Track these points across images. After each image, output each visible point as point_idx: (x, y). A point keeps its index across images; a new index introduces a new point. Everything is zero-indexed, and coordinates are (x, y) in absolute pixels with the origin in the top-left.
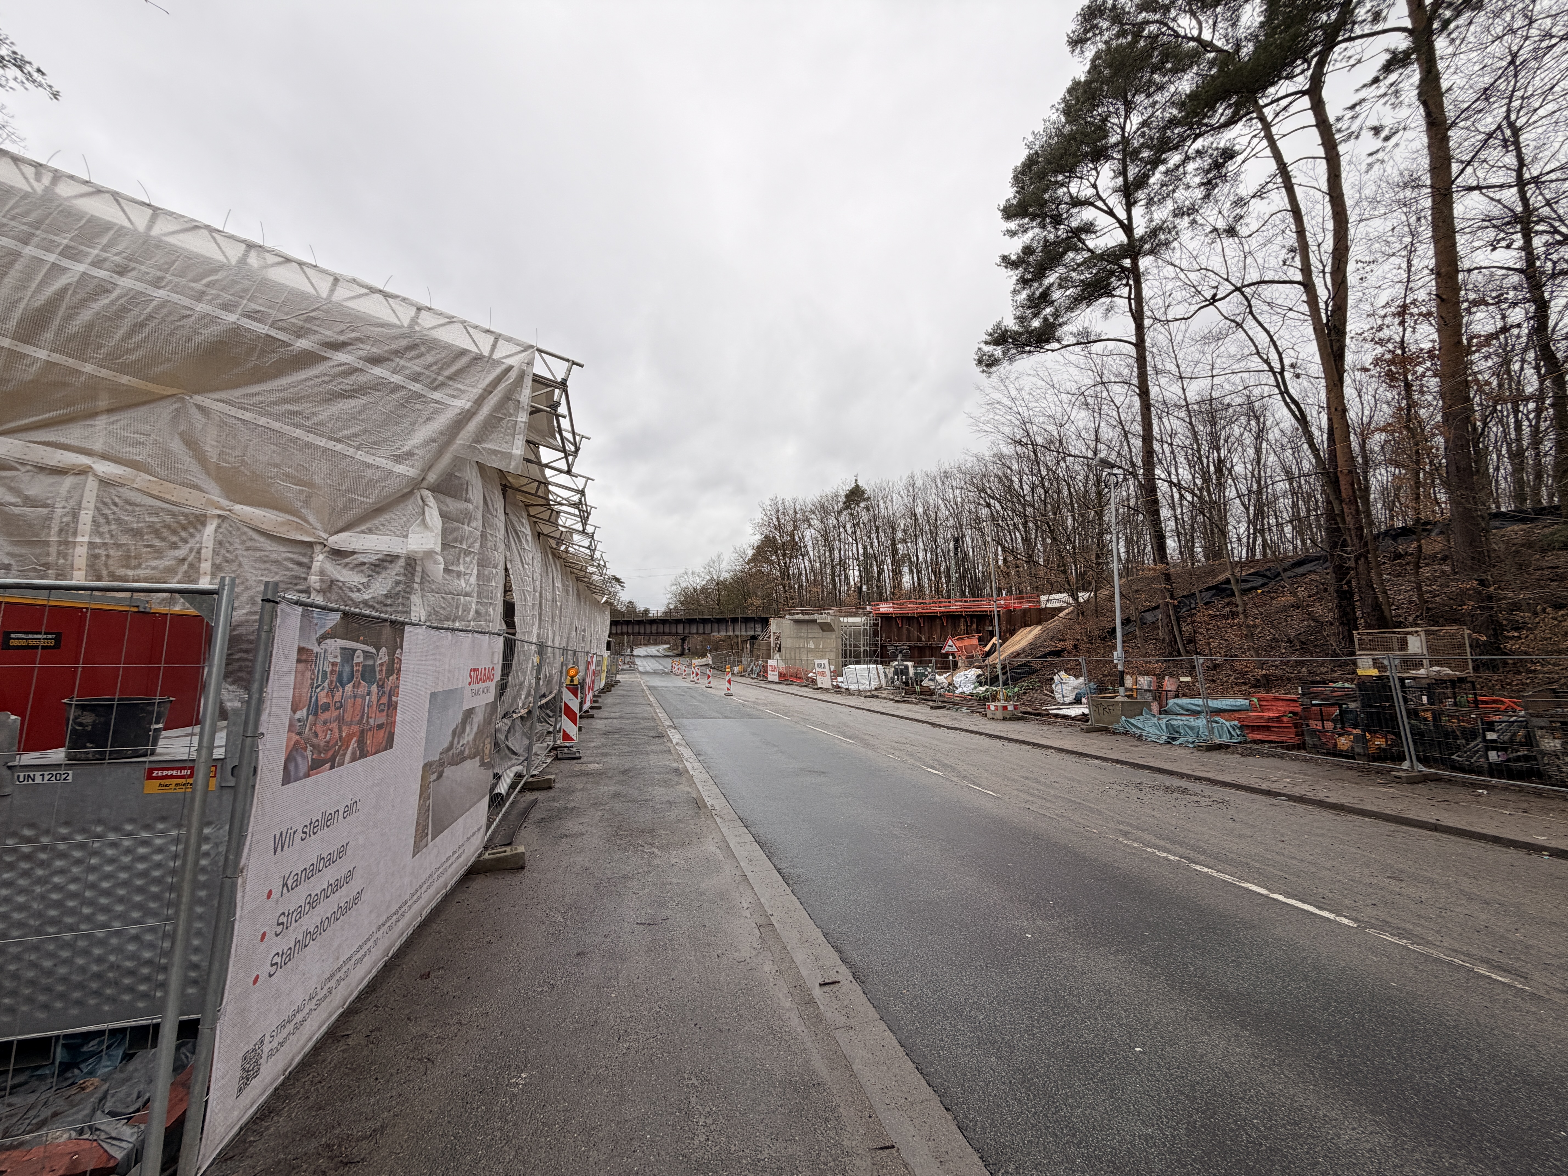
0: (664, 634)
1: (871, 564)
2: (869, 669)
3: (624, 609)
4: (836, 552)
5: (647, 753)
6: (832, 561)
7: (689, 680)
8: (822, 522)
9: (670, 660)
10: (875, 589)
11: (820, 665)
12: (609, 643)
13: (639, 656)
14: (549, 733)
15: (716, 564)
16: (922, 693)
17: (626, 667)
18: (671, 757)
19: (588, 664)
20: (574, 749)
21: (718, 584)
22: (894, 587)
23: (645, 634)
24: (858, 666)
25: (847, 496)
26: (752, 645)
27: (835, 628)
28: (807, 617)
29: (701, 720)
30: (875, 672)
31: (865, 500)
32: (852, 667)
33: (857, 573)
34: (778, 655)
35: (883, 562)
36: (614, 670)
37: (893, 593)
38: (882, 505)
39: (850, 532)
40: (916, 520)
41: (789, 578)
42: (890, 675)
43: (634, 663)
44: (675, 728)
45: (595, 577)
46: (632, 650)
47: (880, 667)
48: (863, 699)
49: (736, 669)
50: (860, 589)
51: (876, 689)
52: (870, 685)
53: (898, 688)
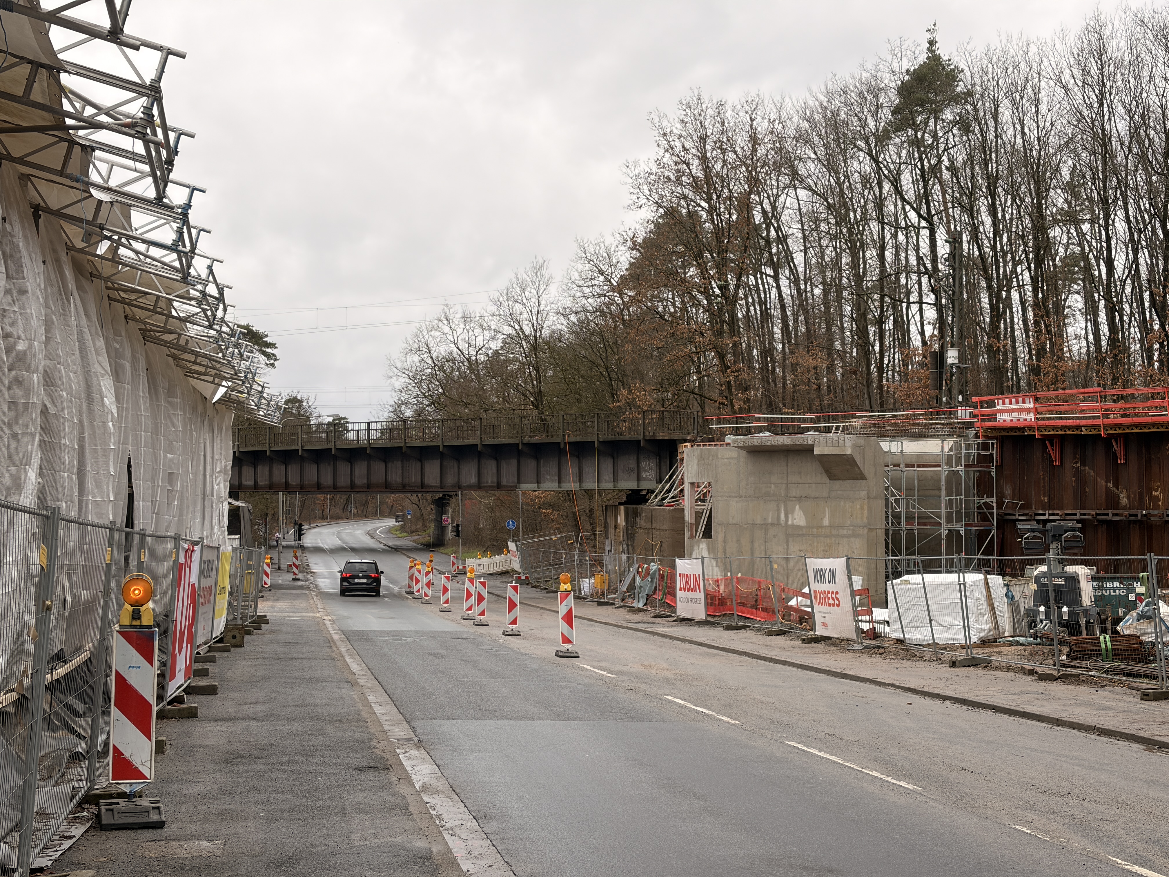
0: (387, 487)
1: (973, 288)
2: (962, 586)
3: (275, 420)
4: (871, 253)
5: (342, 812)
6: (859, 279)
7: (457, 615)
8: (831, 167)
9: (404, 562)
10: (983, 359)
11: (819, 574)
12: (234, 514)
13: (318, 550)
14: (76, 757)
15: (531, 292)
16: (1117, 654)
17: (283, 579)
18: (408, 824)
19: (179, 570)
20: (145, 802)
21: (535, 348)
22: (1041, 352)
23: (335, 488)
24: (930, 578)
25: (904, 90)
26: (632, 517)
27: (868, 470)
28: (784, 440)
29: (491, 724)
30: (979, 594)
31: (957, 99)
32: (915, 578)
33: (931, 314)
34: (702, 548)
35: (1007, 282)
36: (249, 586)
37: (1035, 370)
38: (1006, 114)
39: (910, 194)
40: (1107, 154)
41: (734, 330)
42: (1026, 603)
43: (305, 569)
44: (420, 744)
45: (193, 330)
46: (299, 535)
47: (996, 580)
48: (945, 670)
49: (587, 585)
50: (940, 357)
51: (984, 643)
52: (966, 628)
53: (1046, 640)
